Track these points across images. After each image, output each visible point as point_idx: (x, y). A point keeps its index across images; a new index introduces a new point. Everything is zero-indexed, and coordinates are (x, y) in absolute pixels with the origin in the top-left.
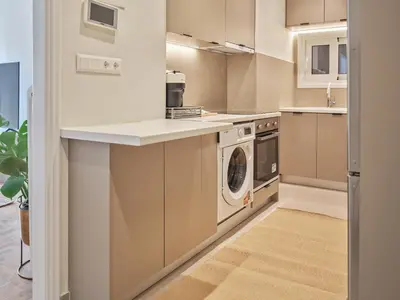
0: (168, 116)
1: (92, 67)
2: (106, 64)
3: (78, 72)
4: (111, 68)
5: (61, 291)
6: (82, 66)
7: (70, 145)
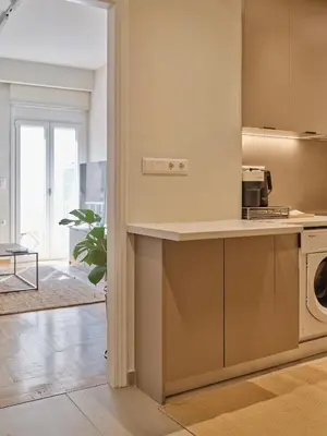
0: (244, 217)
1: (157, 169)
2: (171, 166)
3: (145, 174)
4: (176, 169)
5: (128, 367)
6: (148, 169)
7: (136, 240)
